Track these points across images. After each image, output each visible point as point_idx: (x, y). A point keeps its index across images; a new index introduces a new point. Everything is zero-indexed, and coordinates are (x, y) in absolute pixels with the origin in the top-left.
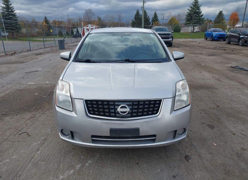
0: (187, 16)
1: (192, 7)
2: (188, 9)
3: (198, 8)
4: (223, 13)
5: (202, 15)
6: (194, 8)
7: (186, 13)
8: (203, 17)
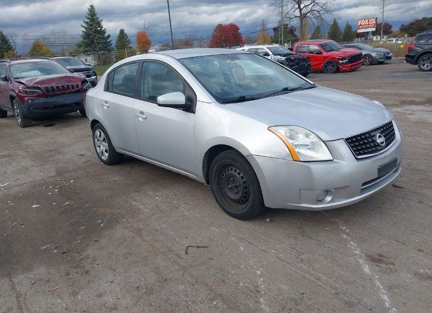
0: (84, 38)
1: (87, 23)
2: (82, 26)
3: (99, 24)
4: (125, 32)
5: (109, 36)
6: (91, 25)
7: (81, 33)
8: (110, 39)
